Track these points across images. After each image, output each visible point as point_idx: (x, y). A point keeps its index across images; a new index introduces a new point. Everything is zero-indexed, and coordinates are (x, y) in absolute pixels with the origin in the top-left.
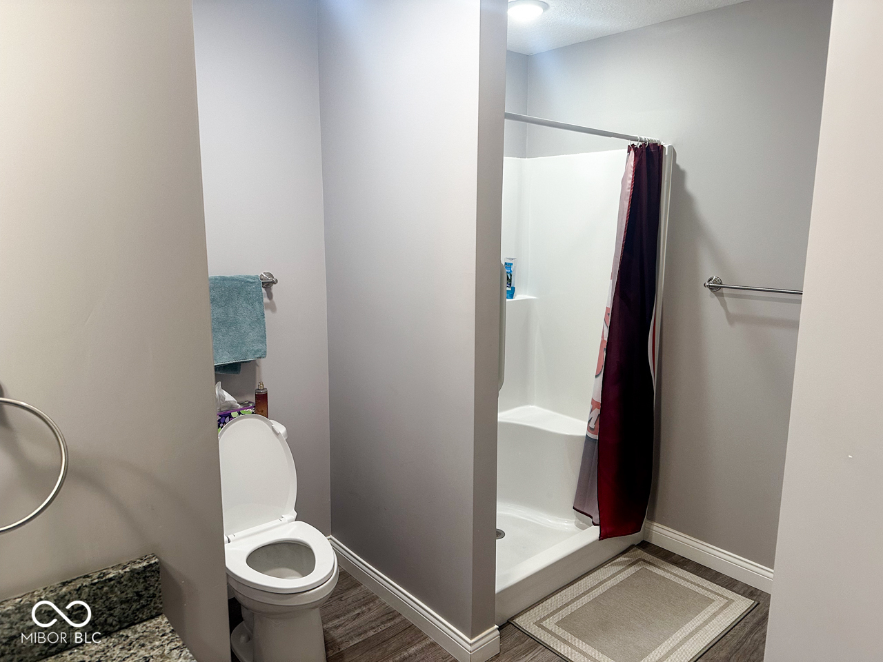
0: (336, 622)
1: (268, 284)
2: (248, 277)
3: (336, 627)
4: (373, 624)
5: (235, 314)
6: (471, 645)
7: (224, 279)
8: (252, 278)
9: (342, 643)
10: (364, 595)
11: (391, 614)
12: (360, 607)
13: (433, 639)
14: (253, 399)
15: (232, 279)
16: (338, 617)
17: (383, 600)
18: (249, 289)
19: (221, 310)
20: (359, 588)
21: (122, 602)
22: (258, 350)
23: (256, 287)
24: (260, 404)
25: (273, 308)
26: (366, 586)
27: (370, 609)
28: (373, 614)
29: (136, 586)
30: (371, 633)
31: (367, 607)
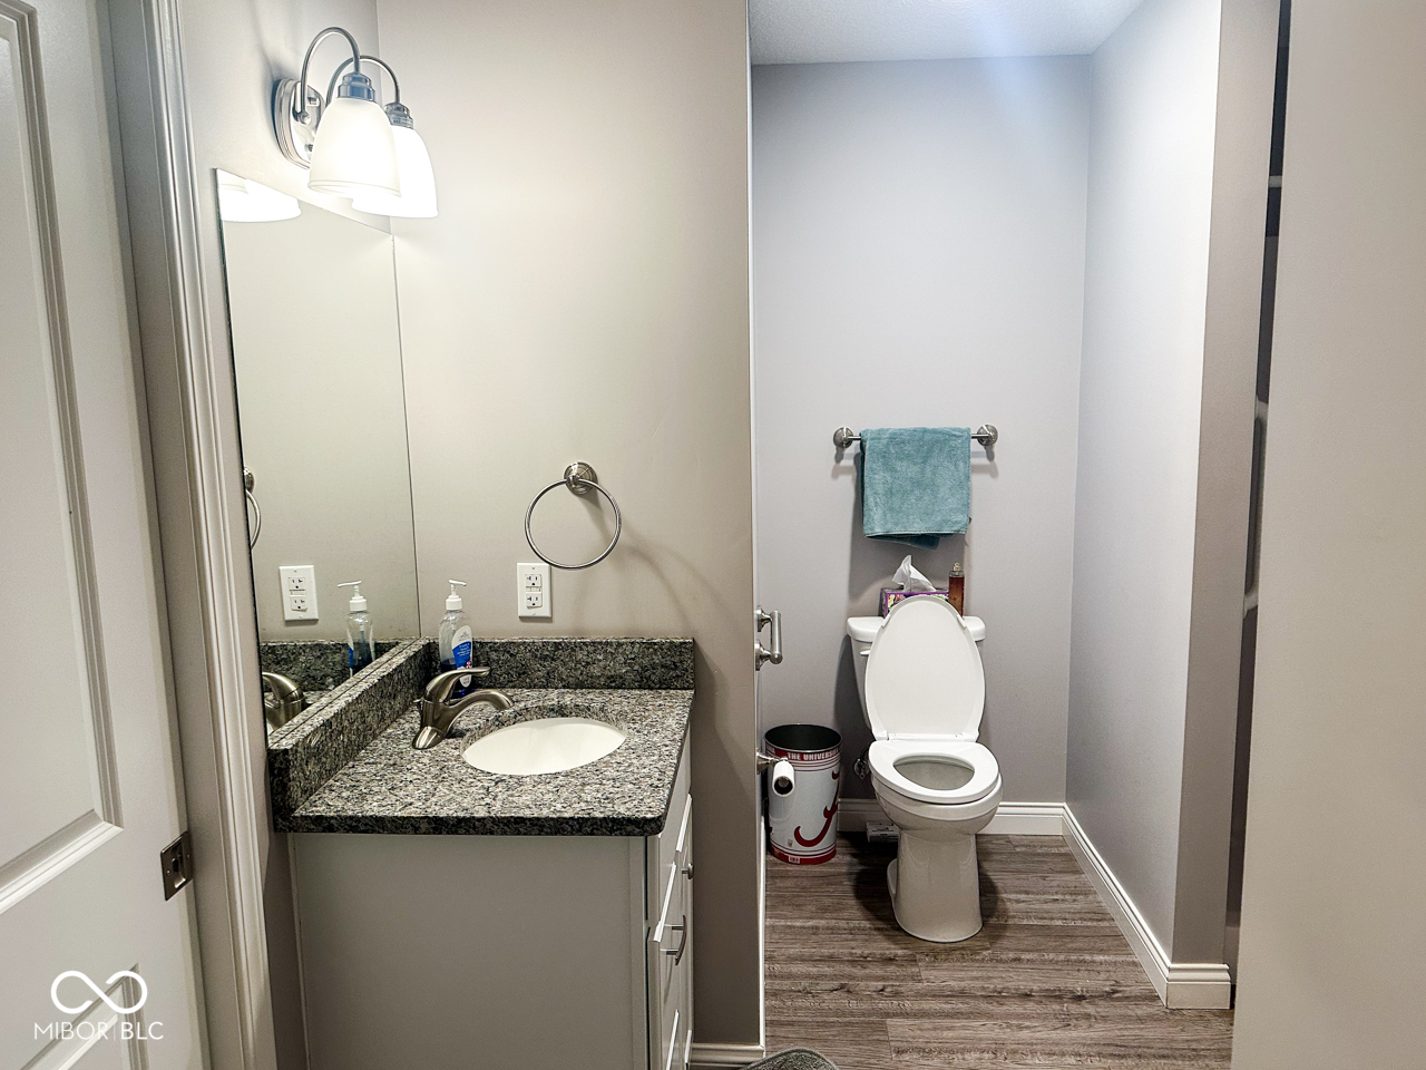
0: (1022, 897)
1: (987, 441)
2: (955, 430)
3: (1018, 901)
4: (1067, 916)
5: (934, 474)
6: (1170, 969)
7: (925, 431)
8: (959, 430)
9: (1014, 917)
10: (1078, 885)
11: (1101, 915)
12: (1064, 894)
13: (1138, 959)
14: (946, 585)
15: (934, 431)
16: (1027, 893)
17: (1100, 898)
18: (952, 443)
19: (916, 468)
20: (1077, 876)
21: (662, 666)
22: (956, 522)
23: (963, 442)
24: (956, 590)
25: (993, 472)
26: (1086, 877)
27: (1075, 900)
28: (1077, 906)
29: (672, 656)
30: (1060, 923)
31: (1074, 897)
